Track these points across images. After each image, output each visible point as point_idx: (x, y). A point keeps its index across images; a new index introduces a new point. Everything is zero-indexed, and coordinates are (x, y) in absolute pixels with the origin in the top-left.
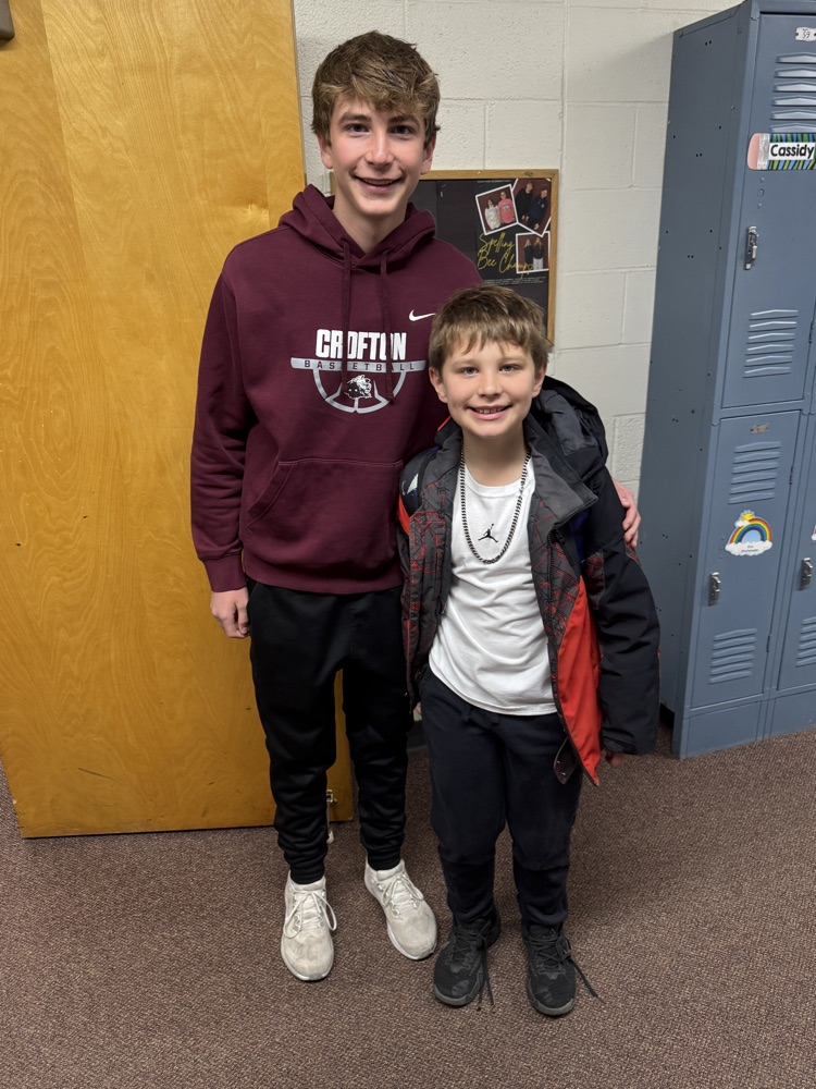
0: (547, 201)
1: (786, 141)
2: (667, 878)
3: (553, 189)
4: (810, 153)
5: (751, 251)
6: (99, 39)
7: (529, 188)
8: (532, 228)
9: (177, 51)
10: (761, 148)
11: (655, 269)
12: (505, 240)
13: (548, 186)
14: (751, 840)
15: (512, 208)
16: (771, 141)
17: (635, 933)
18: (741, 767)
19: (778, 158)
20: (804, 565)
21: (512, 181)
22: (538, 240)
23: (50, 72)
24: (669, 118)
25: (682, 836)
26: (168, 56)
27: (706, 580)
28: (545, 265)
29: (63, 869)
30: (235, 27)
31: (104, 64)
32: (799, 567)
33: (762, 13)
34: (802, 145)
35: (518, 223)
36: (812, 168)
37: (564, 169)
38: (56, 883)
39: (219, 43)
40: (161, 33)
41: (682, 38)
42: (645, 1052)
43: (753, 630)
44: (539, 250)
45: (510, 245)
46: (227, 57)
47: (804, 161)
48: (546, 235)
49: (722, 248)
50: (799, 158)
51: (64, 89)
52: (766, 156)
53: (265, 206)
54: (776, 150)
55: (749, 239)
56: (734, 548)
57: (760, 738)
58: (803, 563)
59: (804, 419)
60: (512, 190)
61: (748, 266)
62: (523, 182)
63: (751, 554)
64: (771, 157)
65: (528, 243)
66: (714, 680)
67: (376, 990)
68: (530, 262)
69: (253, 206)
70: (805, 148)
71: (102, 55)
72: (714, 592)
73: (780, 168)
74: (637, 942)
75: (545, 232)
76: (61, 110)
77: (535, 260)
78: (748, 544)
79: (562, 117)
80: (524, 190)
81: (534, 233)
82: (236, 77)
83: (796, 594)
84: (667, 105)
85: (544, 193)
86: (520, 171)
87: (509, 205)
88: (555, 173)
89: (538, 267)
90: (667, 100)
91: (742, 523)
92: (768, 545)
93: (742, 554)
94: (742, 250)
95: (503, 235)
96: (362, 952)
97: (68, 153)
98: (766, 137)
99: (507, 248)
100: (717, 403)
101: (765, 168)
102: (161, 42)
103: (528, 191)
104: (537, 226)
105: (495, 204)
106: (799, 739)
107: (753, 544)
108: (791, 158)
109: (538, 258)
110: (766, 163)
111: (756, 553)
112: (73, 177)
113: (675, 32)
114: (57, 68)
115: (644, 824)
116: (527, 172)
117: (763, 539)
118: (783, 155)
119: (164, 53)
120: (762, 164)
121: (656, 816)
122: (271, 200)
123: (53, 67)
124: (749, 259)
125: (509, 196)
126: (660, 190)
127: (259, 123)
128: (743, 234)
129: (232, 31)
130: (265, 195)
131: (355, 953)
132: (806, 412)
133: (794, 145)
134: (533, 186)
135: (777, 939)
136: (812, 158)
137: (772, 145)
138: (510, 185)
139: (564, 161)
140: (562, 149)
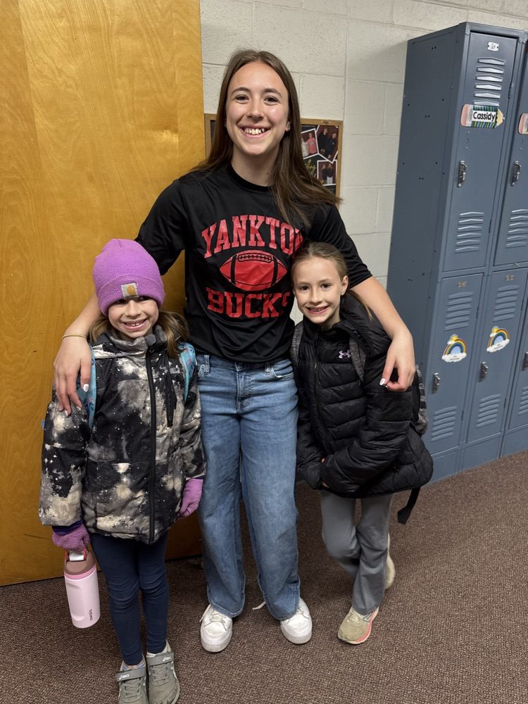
0: (336, 141)
1: (481, 110)
2: (428, 567)
3: (339, 133)
4: (493, 118)
5: (462, 175)
6: (59, 5)
7: (325, 131)
8: (327, 157)
9: (117, 19)
10: (468, 113)
11: (394, 186)
12: (311, 164)
13: (337, 131)
14: (469, 537)
15: (315, 143)
16: (474, 109)
17: (419, 605)
18: (450, 491)
19: (477, 120)
20: (482, 366)
21: (316, 126)
22: (330, 165)
23: (20, 25)
24: (405, 94)
25: (429, 539)
26: (110, 22)
27: (431, 379)
28: (334, 182)
29: (14, 609)
30: (160, 6)
31: (62, 24)
32: (480, 367)
33: (471, 31)
34: (489, 113)
35: (318, 154)
36: (494, 127)
37: (345, 121)
38: (12, 621)
39: (148, 16)
40: (106, 5)
41: (413, 45)
42: (447, 683)
43: (455, 407)
44: (331, 172)
45: (314, 168)
46: (153, 26)
47: (490, 123)
48: (335, 162)
49: (445, 174)
50: (487, 121)
51: (30, 40)
52: (471, 119)
53: (176, 131)
54: (476, 116)
55: (461, 169)
56: (447, 358)
57: (456, 473)
58: (482, 365)
59: (485, 278)
60: (316, 132)
61: (460, 185)
62: (322, 127)
63: (455, 361)
64: (473, 120)
65: (324, 167)
66: (433, 439)
67: (265, 668)
68: (325, 179)
69: (168, 131)
70: (491, 115)
71: (61, 16)
72: (436, 385)
73: (478, 126)
74: (422, 611)
75: (334, 160)
76: (27, 54)
77: (328, 178)
78: (454, 355)
79: (344, 88)
80: (322, 133)
81: (327, 160)
82: (159, 40)
83: (478, 384)
84: (403, 85)
85: (334, 135)
86: (321, 120)
87: (314, 142)
88: (341, 123)
89: (329, 182)
90: (403, 82)
91: (451, 342)
92: (464, 355)
93: (451, 361)
94: (457, 176)
95: (310, 161)
96: (248, 642)
97: (31, 86)
98: (471, 107)
99: (312, 169)
100: (441, 269)
101: (470, 126)
102: (105, 11)
103: (324, 134)
104: (330, 156)
105: (305, 141)
106: (478, 471)
107: (457, 355)
108: (483, 120)
109: (330, 177)
110: (471, 123)
111: (458, 360)
112: (35, 104)
113: (409, 41)
114: (26, 23)
115: (404, 534)
116: (325, 122)
117: (462, 352)
118: (480, 118)
119: (107, 19)
120: (469, 123)
121: (410, 527)
122: (180, 127)
123: (23, 22)
124: (460, 181)
125: (314, 136)
126: (399, 137)
127: (174, 74)
128: (457, 164)
129: (158, 8)
130: (176, 124)
131: (244, 643)
132: (486, 274)
133: (485, 113)
134: (328, 131)
135: (503, 598)
136: (494, 121)
137: (474, 111)
138: (314, 129)
139: (345, 116)
140: (344, 109)
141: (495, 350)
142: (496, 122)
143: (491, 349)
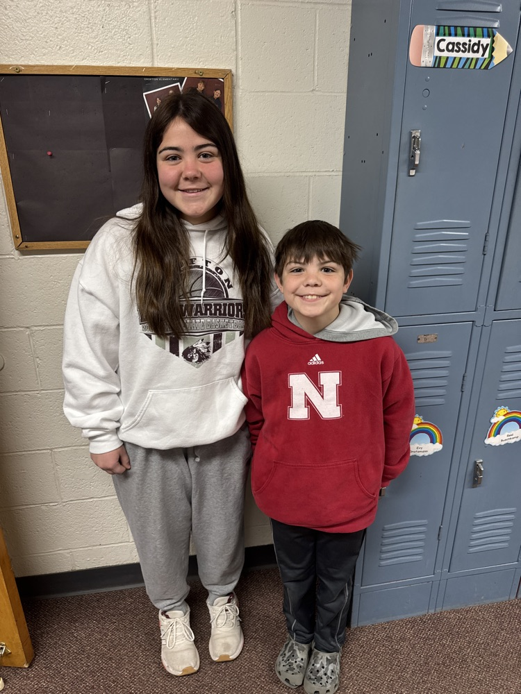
0: (220, 101)
1: (456, 35)
3: (227, 90)
4: (485, 50)
5: (413, 156)
7: (200, 87)
10: (425, 41)
11: (341, 173)
13: (221, 87)
16: (438, 34)
19: (446, 54)
21: (181, 80)
24: (352, 21)
32: (471, 467)
34: (474, 40)
36: (486, 67)
37: (240, 71)
43: (424, 521)
47: (477, 59)
49: (384, 153)
50: (470, 55)
52: (431, 51)
54: (443, 45)
55: (412, 143)
57: (432, 611)
58: (475, 465)
60: (181, 89)
61: (413, 172)
62: (192, 81)
63: (421, 454)
64: (437, 53)
70: (478, 44)
73: (448, 65)
78: (418, 445)
79: (235, 16)
83: (468, 491)
84: (350, 8)
85: (217, 94)
86: (189, 69)
88: (228, 73)
92: (438, 447)
94: (404, 156)
98: (432, 30)
101: (431, 65)
103: (199, 90)
107: (423, 445)
108: (460, 54)
110: (432, 59)
111: (426, 454)
116: (195, 71)
117: (433, 441)
118: (452, 50)
120: (427, 60)
124: (412, 165)
126: (345, 95)
128: (405, 139)
132: (479, 323)
133: (466, 40)
134: (205, 86)
136: (487, 55)
137: (438, 38)
138: (178, 84)
139: (240, 62)
140: (236, 49)
141: (503, 443)
142: (491, 57)
143: (493, 441)
